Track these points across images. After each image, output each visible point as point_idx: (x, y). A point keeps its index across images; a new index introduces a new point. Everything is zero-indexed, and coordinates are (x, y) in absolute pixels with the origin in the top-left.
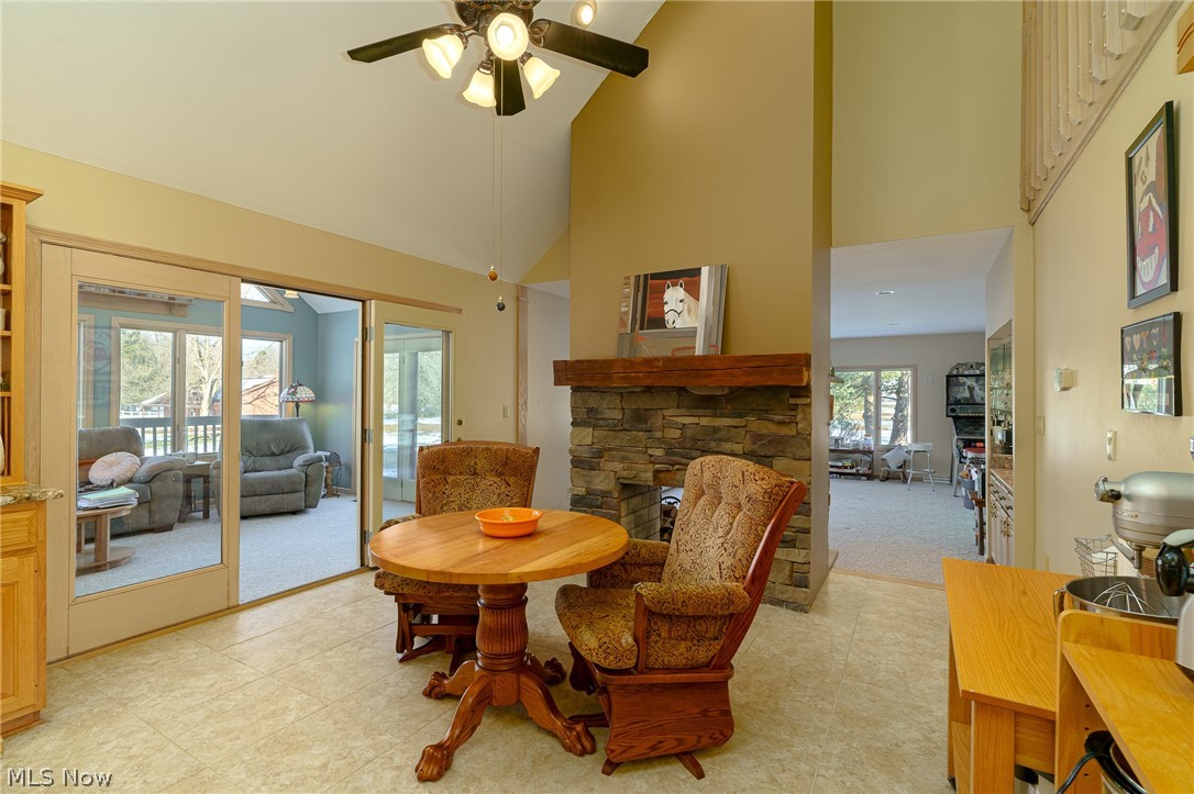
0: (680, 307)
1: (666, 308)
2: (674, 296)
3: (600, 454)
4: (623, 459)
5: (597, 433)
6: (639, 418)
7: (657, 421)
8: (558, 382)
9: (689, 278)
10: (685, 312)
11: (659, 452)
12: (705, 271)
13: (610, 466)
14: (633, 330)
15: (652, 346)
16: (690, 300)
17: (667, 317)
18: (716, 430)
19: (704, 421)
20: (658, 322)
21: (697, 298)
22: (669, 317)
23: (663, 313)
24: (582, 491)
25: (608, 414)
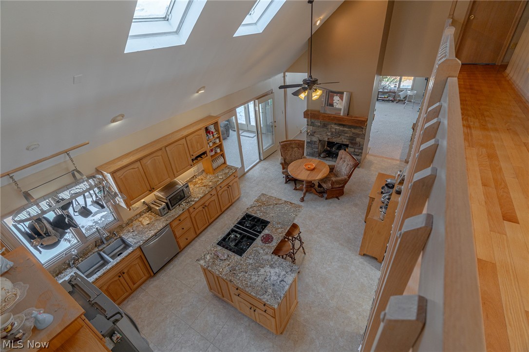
0: (338, 102)
1: (334, 102)
2: (336, 99)
3: (315, 132)
4: (320, 134)
5: (314, 128)
6: (325, 126)
7: (329, 127)
8: (305, 117)
9: (341, 94)
10: (340, 104)
11: (329, 134)
12: (345, 93)
13: (316, 136)
14: (325, 106)
15: (329, 111)
16: (340, 100)
17: (334, 104)
18: (344, 131)
19: (341, 129)
20: (332, 105)
21: (342, 100)
22: (335, 104)
23: (333, 103)
24: (309, 141)
25: (316, 124)
